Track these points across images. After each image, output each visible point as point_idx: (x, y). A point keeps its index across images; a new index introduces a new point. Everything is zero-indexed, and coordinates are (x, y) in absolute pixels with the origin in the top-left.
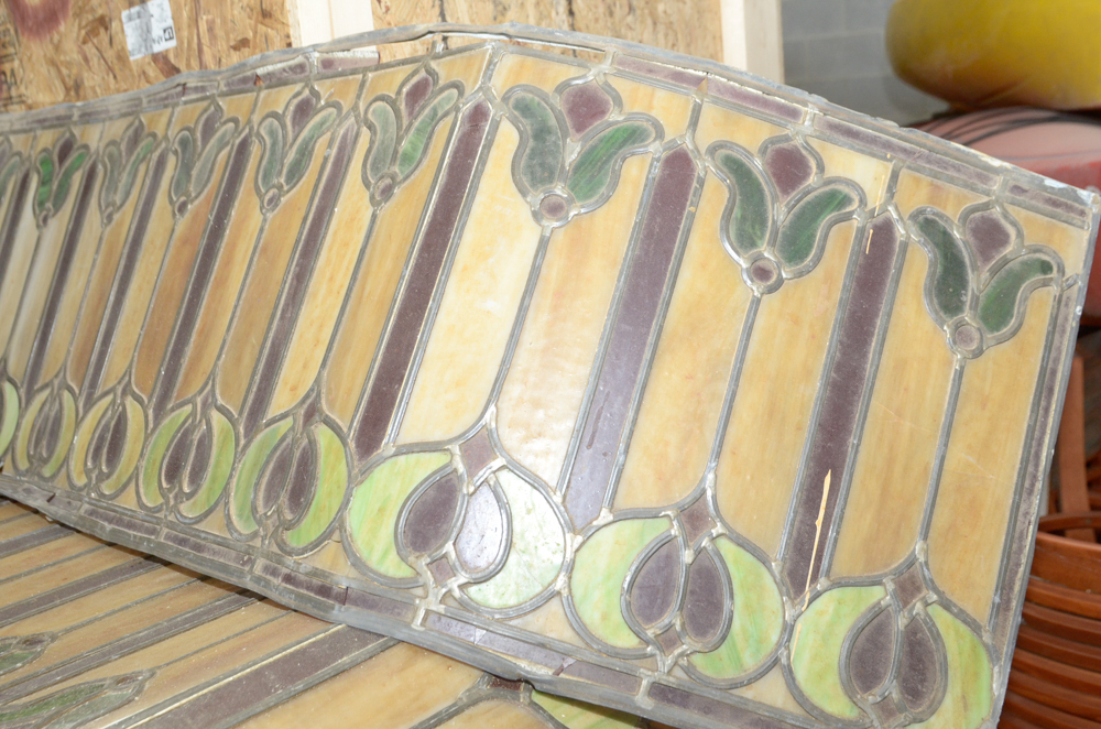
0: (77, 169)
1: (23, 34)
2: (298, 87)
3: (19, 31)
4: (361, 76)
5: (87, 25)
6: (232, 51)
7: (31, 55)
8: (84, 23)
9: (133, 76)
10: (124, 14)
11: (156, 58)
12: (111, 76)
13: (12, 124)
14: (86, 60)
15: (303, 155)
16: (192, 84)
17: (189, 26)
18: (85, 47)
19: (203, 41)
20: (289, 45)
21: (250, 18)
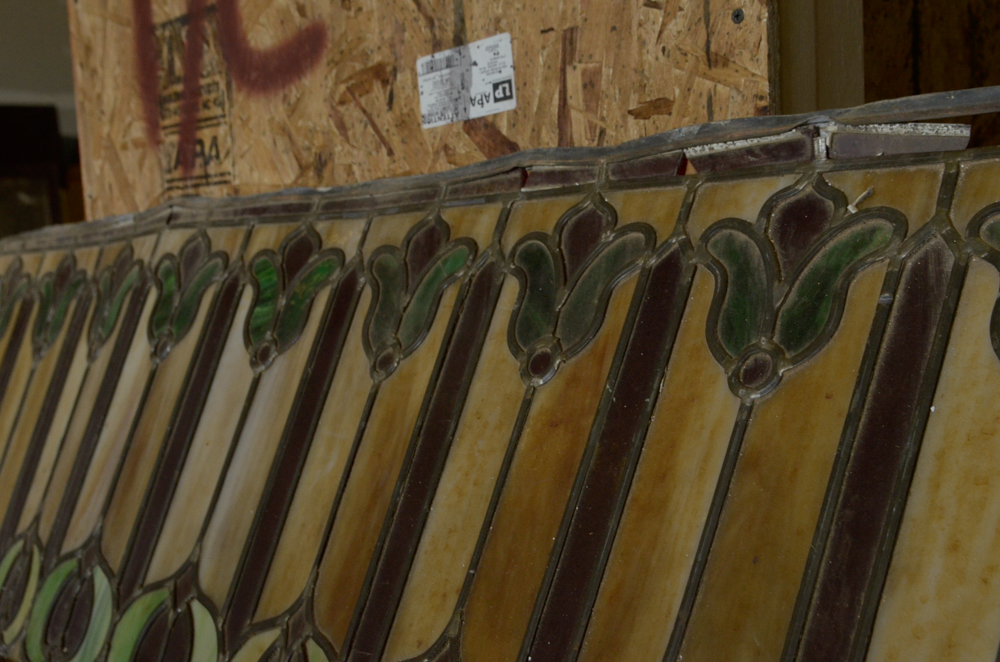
0: (322, 284)
1: (239, 90)
2: (783, 182)
3: (234, 85)
4: (940, 168)
5: (351, 78)
6: (631, 120)
7: (248, 119)
8: (345, 75)
9: (426, 153)
10: (422, 61)
11: (470, 126)
12: (384, 151)
13: (211, 214)
14: (342, 127)
15: (820, 298)
16: (543, 166)
17: (546, 79)
18: (342, 109)
19: (571, 102)
20: (764, 110)
21: (678, 65)
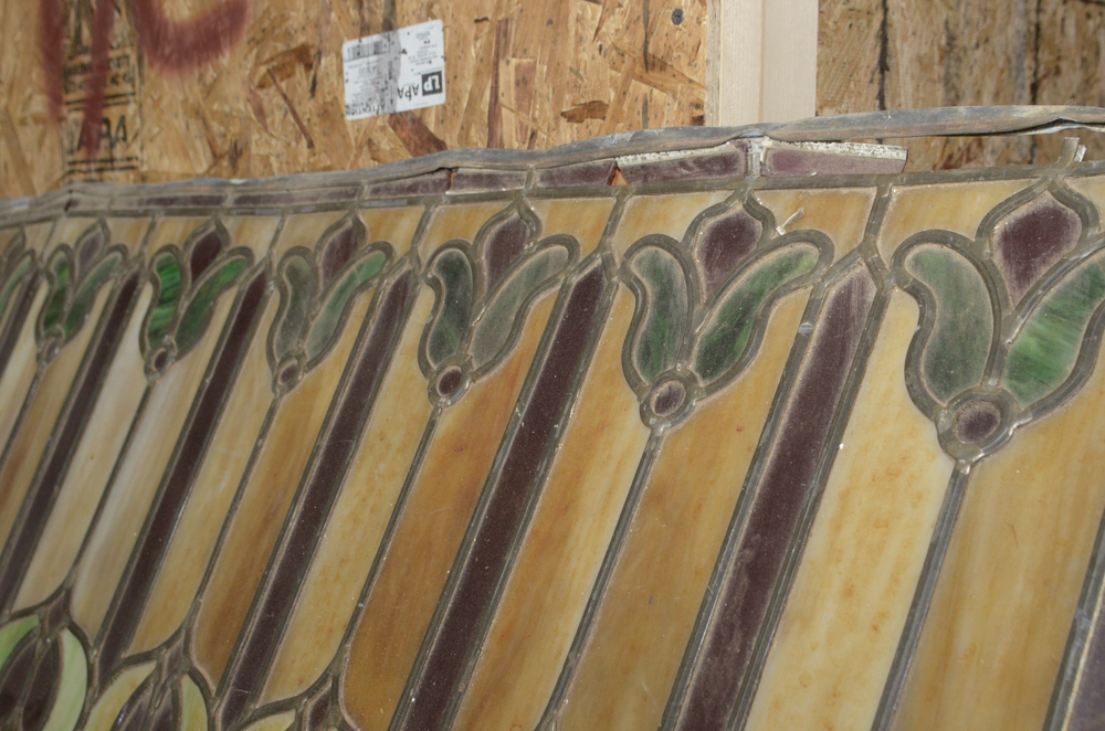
0: (229, 285)
1: (151, 65)
2: (715, 198)
3: (146, 61)
4: (872, 192)
5: (272, 59)
6: (563, 121)
7: (160, 99)
8: (267, 56)
9: (348, 147)
10: (348, 46)
11: (397, 120)
12: (304, 142)
13: (112, 202)
14: (260, 113)
16: (470, 168)
17: (478, 73)
18: (261, 93)
19: (502, 100)
20: (700, 120)
21: (614, 67)
